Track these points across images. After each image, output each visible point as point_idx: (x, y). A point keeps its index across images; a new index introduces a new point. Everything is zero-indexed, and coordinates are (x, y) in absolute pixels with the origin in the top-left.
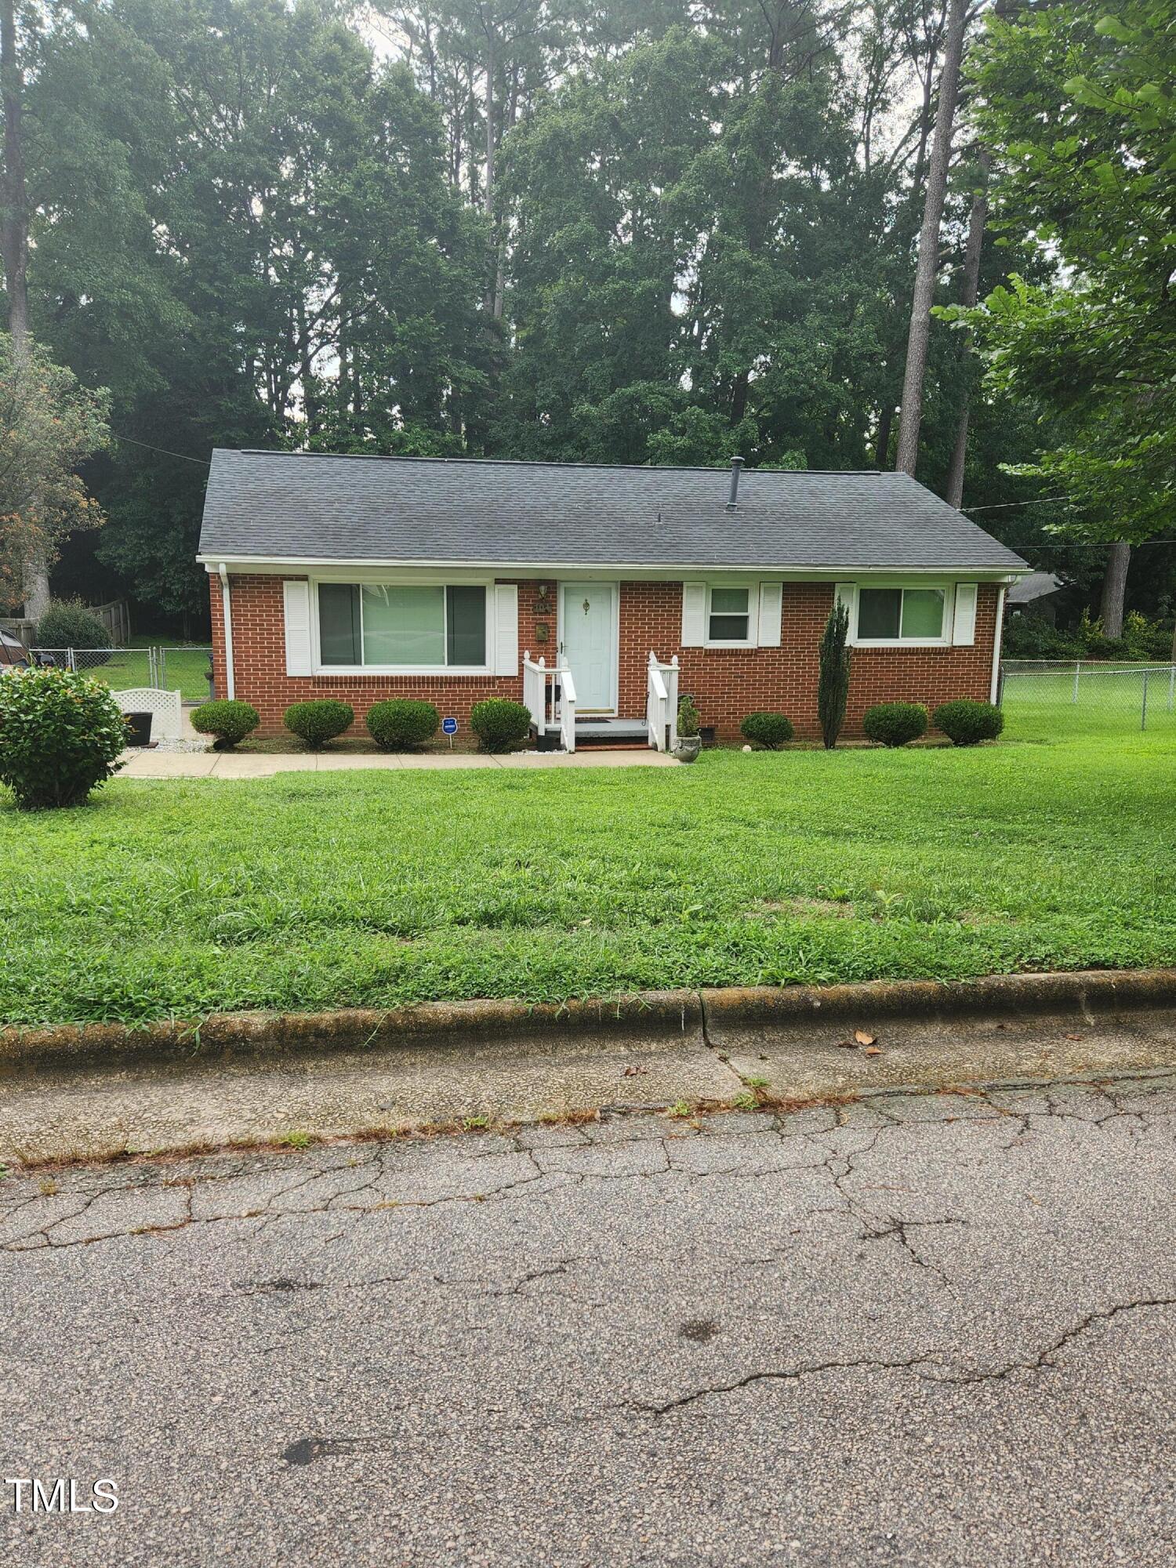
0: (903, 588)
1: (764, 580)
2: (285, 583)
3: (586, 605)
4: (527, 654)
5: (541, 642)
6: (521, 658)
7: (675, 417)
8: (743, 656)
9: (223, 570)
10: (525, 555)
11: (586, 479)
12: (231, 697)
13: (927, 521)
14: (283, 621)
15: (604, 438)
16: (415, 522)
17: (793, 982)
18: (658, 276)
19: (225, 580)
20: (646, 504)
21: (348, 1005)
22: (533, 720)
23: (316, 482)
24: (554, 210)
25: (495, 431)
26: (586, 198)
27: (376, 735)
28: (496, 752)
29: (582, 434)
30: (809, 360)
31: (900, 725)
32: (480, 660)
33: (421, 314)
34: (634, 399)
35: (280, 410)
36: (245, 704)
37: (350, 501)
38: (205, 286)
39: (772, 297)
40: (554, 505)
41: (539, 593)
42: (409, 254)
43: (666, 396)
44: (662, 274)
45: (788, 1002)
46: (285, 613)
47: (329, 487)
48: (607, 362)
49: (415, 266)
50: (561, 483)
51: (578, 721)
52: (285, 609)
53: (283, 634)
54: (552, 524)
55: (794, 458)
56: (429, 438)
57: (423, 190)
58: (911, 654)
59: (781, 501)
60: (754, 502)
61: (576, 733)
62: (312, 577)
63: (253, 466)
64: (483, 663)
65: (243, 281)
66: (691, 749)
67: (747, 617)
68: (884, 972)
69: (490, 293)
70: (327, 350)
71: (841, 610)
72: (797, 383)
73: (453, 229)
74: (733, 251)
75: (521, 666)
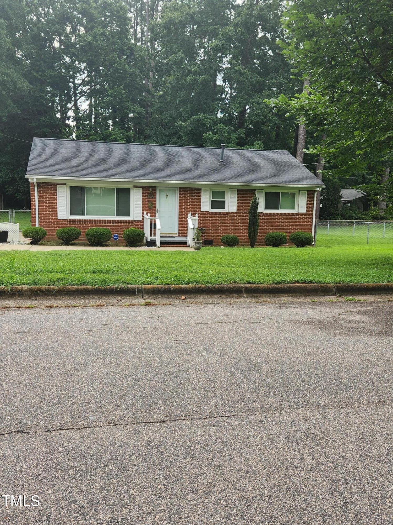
0: (281, 192)
1: (231, 188)
2: (58, 186)
3: (167, 196)
4: (145, 213)
5: (150, 208)
6: (143, 214)
7: (214, 127)
8: (223, 215)
9: (35, 181)
10: (144, 177)
11: (170, 151)
12: (37, 225)
13: (291, 168)
14: (57, 199)
15: (188, 135)
16: (106, 165)
17: (168, 284)
18: (208, 75)
19: (36, 184)
20: (190, 160)
21: (49, 285)
22: (146, 235)
23: (71, 150)
24: (169, 48)
25: (148, 131)
26: (181, 45)
27: (89, 240)
28: (132, 247)
29: (180, 133)
30: (264, 107)
31: (276, 240)
32: (128, 215)
33: (119, 86)
34: (199, 120)
35: (64, 121)
36: (42, 228)
37: (83, 157)
38: (35, 74)
39: (251, 84)
40: (157, 160)
41: (149, 191)
42: (114, 63)
43: (211, 119)
44: (209, 74)
45: (165, 288)
46: (58, 197)
47: (75, 152)
48: (189, 106)
49: (116, 68)
50: (161, 152)
51: (161, 237)
52: (57, 195)
53: (57, 204)
54: (155, 167)
55: (258, 144)
56: (121, 133)
57: (120, 39)
58: (284, 215)
59: (240, 160)
60: (230, 160)
61: (161, 240)
62: (67, 184)
63: (48, 144)
64: (129, 216)
65: (50, 72)
66: (198, 245)
67: (225, 201)
68: (193, 283)
69: (147, 78)
70: (83, 98)
71: (256, 199)
72: (259, 116)
73: (132, 54)
74: (235, 66)
75: (143, 217)
